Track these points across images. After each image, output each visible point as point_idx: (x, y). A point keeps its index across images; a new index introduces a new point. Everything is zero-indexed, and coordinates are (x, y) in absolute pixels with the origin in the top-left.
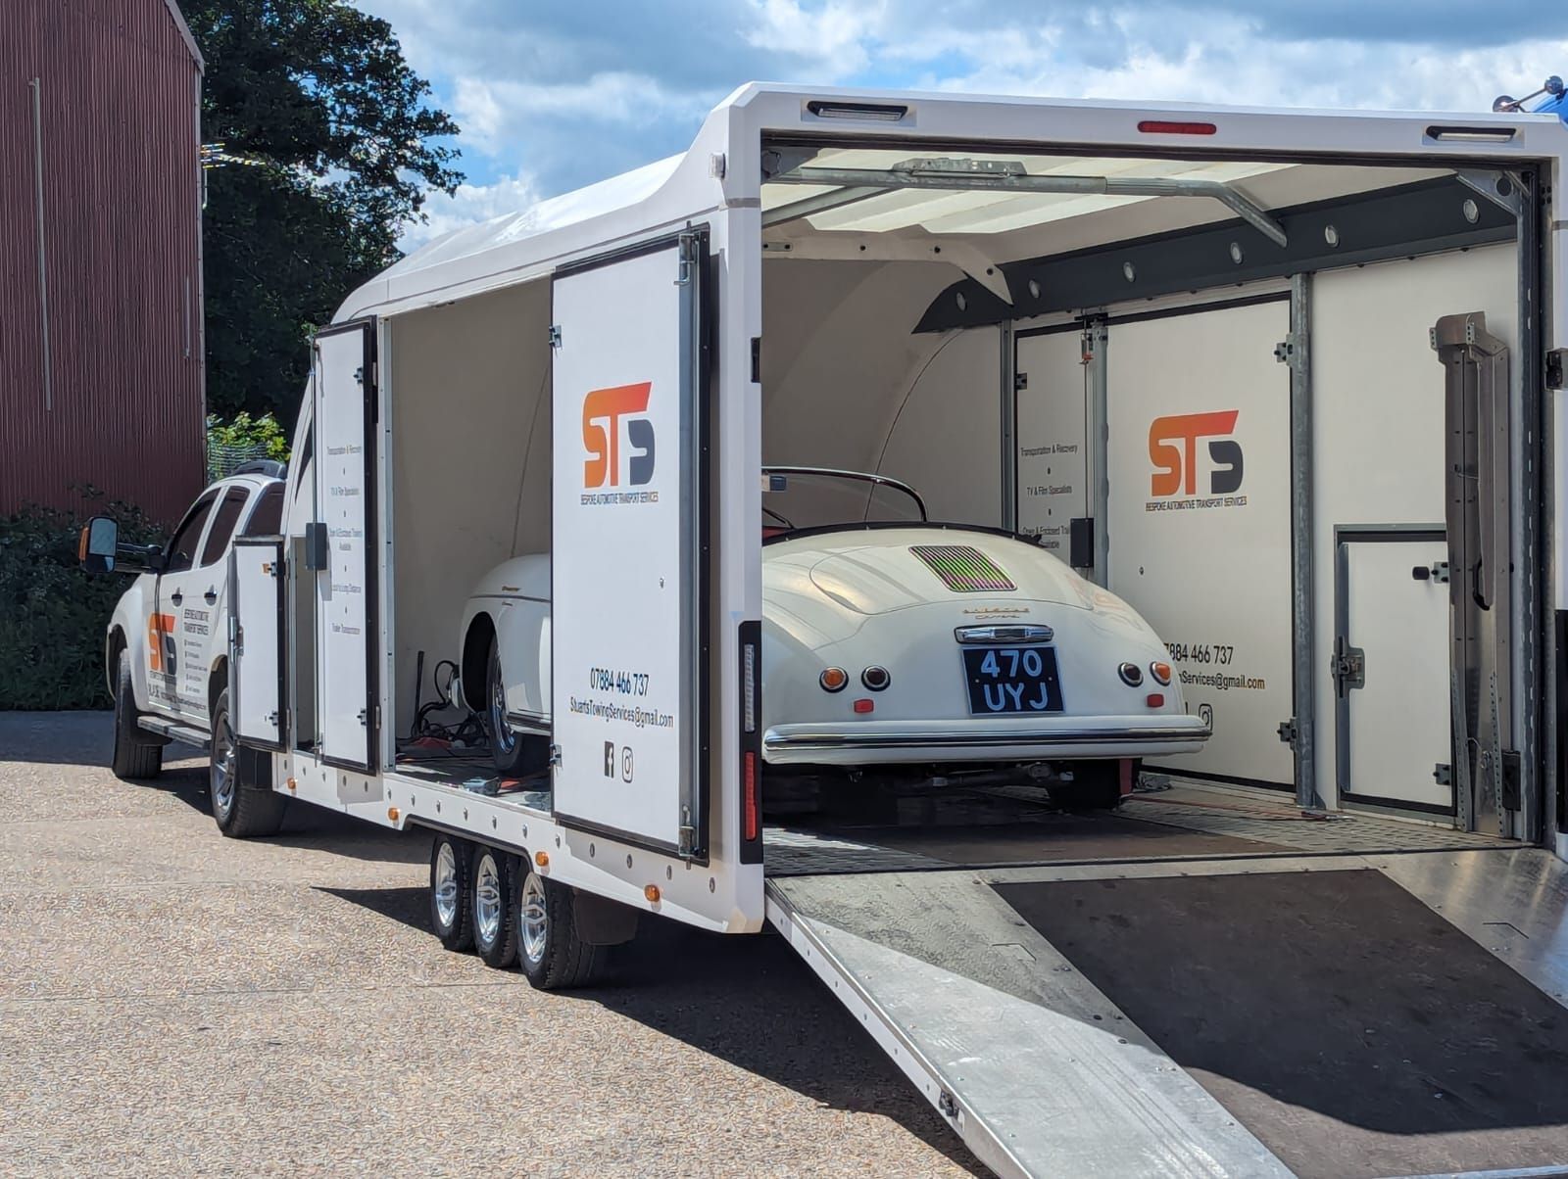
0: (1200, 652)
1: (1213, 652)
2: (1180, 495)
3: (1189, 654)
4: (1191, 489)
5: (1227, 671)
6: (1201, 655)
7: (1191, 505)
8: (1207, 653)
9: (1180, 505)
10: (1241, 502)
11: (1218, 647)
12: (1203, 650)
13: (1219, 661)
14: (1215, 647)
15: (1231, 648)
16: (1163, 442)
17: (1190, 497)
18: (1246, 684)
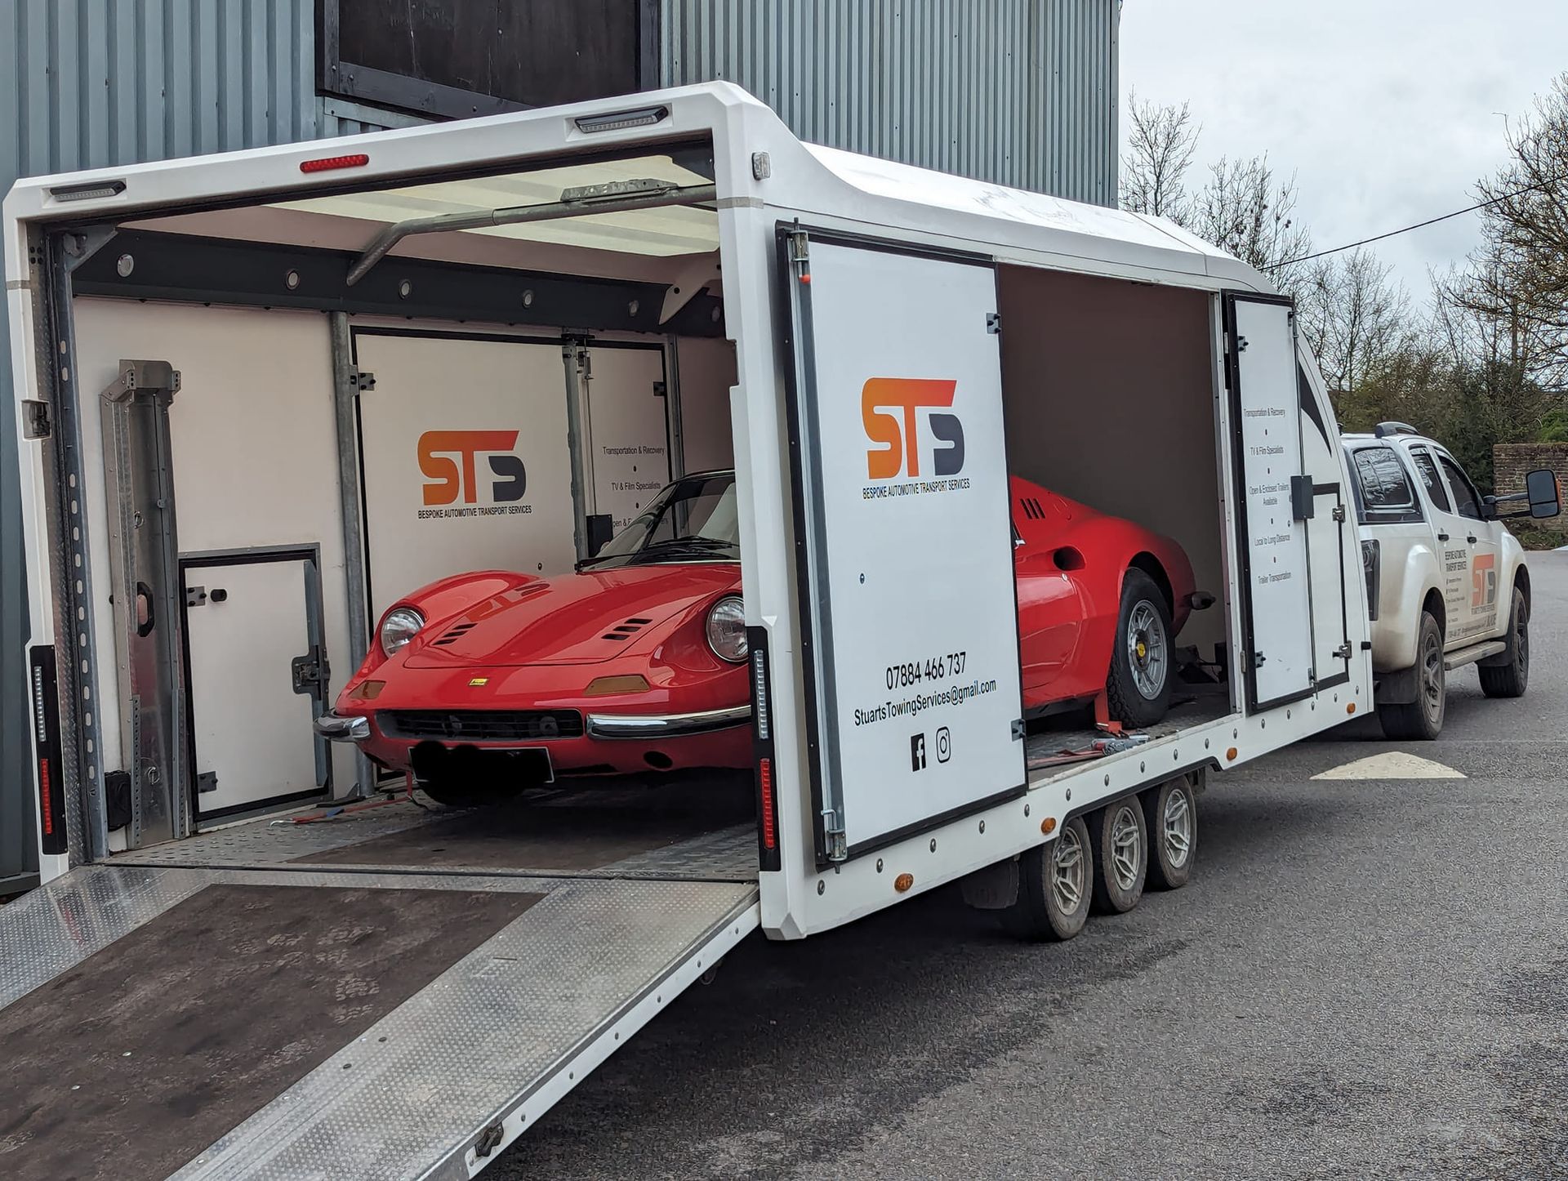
0: (934, 667)
1: (946, 662)
2: (902, 477)
3: (922, 673)
4: (913, 470)
5: (962, 681)
6: (934, 671)
7: (914, 488)
8: (941, 665)
9: (903, 490)
10: (964, 484)
11: (951, 656)
12: (937, 663)
13: (953, 671)
14: (949, 657)
15: (963, 654)
16: (879, 410)
17: (913, 480)
18: (980, 690)
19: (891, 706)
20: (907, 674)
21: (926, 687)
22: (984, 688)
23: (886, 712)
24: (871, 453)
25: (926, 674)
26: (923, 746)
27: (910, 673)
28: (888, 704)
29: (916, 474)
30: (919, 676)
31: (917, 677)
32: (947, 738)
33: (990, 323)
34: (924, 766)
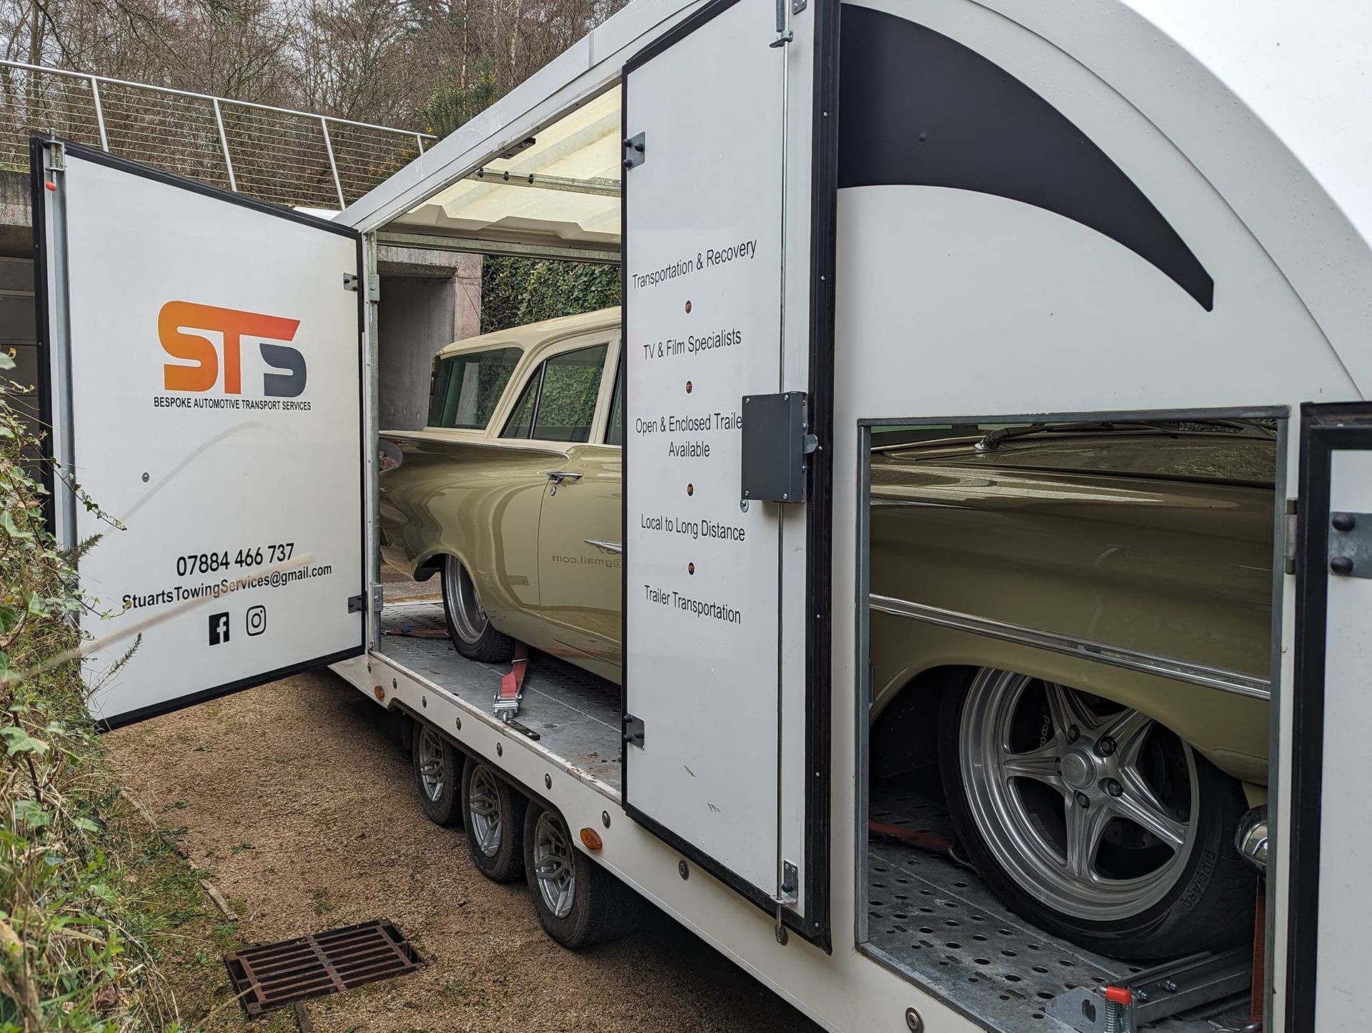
0: (248, 555)
1: (267, 553)
2: (217, 392)
3: (232, 559)
4: (232, 388)
5: (288, 567)
6: (248, 559)
7: (235, 404)
9: (217, 404)
10: (306, 406)
11: (274, 547)
12: (253, 553)
13: (275, 557)
14: (270, 547)
15: (292, 545)
16: (184, 330)
17: (233, 397)
18: (310, 573)
19: (181, 591)
20: (210, 562)
21: (235, 573)
22: (315, 572)
23: (175, 595)
24: (168, 368)
25: (236, 562)
26: (226, 624)
27: (213, 561)
28: (178, 589)
29: (237, 390)
30: (227, 564)
31: (222, 564)
32: (262, 615)
33: (346, 282)
34: (227, 638)
